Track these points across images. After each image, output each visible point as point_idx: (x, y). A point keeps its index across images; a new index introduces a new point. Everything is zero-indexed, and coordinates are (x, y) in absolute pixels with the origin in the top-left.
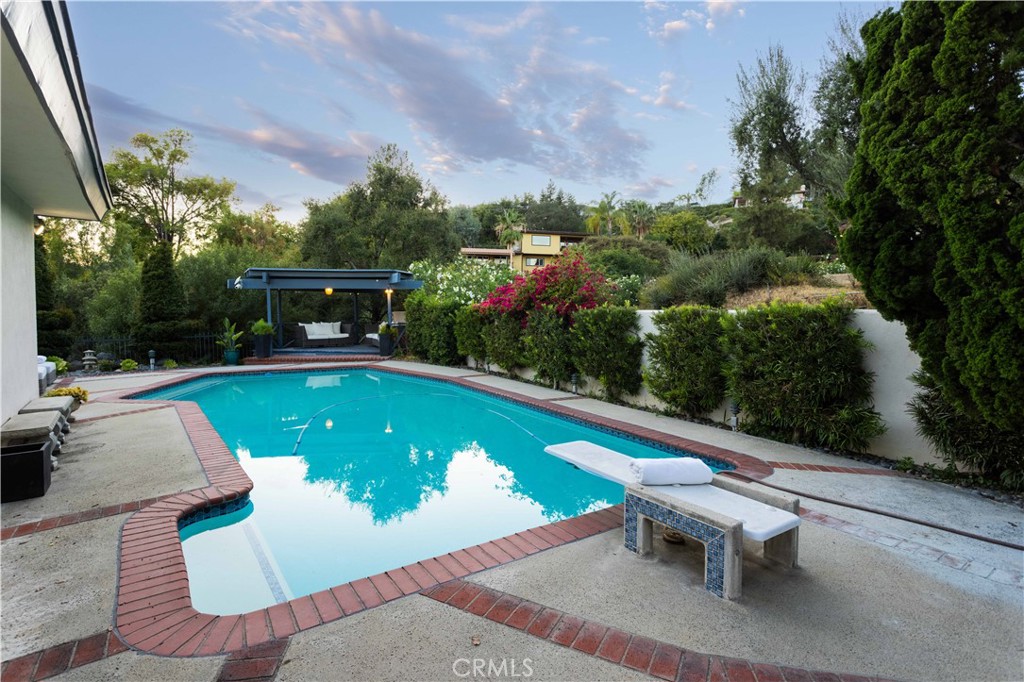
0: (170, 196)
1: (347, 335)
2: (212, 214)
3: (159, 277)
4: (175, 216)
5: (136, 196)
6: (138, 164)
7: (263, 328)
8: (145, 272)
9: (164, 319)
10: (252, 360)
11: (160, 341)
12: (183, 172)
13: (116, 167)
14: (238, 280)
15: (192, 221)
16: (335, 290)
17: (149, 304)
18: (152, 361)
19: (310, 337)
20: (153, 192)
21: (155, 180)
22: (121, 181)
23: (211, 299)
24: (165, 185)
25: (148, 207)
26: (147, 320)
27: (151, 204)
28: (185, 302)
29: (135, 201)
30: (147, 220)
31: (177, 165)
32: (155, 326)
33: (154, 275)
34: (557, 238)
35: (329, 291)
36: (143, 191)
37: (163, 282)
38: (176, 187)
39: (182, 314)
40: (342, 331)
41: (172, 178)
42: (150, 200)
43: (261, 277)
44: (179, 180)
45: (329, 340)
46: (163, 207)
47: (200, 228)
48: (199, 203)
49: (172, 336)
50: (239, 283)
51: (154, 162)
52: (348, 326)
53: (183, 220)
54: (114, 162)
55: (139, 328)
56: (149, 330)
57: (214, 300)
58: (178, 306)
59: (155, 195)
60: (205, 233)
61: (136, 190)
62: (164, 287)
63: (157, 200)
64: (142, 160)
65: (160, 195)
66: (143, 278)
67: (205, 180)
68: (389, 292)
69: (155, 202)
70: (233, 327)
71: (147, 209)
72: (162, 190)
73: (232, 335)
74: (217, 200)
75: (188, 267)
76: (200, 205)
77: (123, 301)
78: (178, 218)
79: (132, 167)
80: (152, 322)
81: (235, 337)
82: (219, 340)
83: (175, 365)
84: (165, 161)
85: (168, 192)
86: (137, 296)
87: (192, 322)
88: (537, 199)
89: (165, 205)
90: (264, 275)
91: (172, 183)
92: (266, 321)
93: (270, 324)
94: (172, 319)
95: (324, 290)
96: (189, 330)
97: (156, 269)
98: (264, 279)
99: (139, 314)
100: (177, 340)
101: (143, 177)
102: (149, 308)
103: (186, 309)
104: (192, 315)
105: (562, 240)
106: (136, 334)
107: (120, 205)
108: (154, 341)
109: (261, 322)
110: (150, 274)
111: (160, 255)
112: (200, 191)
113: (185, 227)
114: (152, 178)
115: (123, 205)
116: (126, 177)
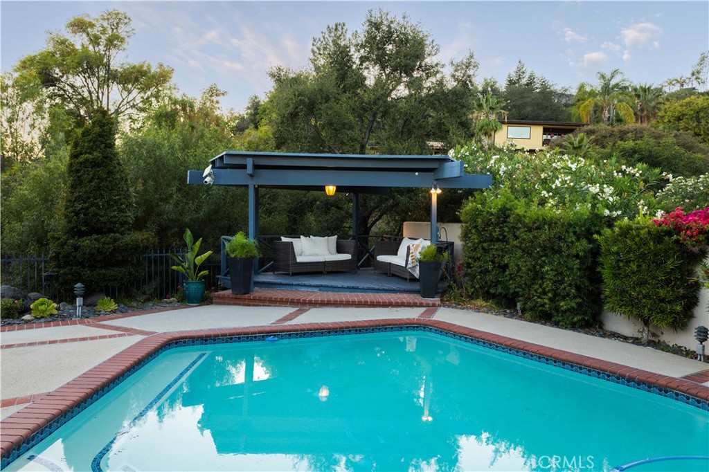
0: (105, 86)
1: (348, 257)
2: (147, 106)
3: (95, 164)
4: (110, 107)
5: (72, 86)
6: (74, 50)
7: (243, 246)
8: (74, 156)
9: (99, 231)
10: (223, 297)
11: (92, 267)
12: (119, 60)
13: (53, 55)
14: (208, 170)
15: (127, 112)
16: (340, 189)
17: (78, 206)
18: (79, 301)
19: (299, 259)
20: (88, 80)
21: (91, 68)
22: (57, 70)
23: (162, 200)
24: (101, 73)
25: (84, 98)
26: (75, 232)
27: (86, 94)
28: (130, 205)
29: (71, 91)
30: (82, 112)
31: (113, 52)
32: (86, 242)
33: (87, 160)
34: (538, 131)
35: (331, 190)
36: (78, 81)
37: (101, 172)
38: (112, 76)
39: (126, 223)
40: (340, 250)
41: (108, 65)
42: (85, 89)
43: (244, 167)
44: (115, 68)
45: (325, 263)
46: (98, 97)
47: (134, 121)
48: (135, 92)
49: (109, 260)
50: (209, 175)
51: (91, 48)
52: (350, 243)
53: (117, 112)
54: (51, 49)
55: (62, 245)
56: (76, 248)
57: (165, 200)
58: (121, 210)
59: (90, 85)
60: (139, 126)
61: (71, 79)
62: (101, 179)
63: (92, 90)
64: (78, 47)
65: (96, 84)
66: (71, 165)
67: (142, 66)
68: (435, 193)
69: (90, 93)
70: (198, 243)
71: (83, 101)
72: (98, 78)
73: (195, 256)
74: (153, 90)
75: (132, 152)
76: (136, 96)
77: (45, 200)
78: (112, 109)
79: (69, 54)
80: (81, 234)
81: (200, 260)
82: (178, 265)
83: (113, 306)
84: (102, 48)
85: (104, 83)
86: (63, 192)
87: (138, 236)
88: (502, 85)
89: (100, 95)
90: (249, 162)
91: (108, 70)
92: (247, 235)
93: (252, 241)
94: (111, 231)
95: (323, 188)
96: (136, 249)
97: (90, 150)
98: (250, 170)
99: (63, 222)
100: (119, 264)
101: (80, 64)
102: (77, 214)
103: (130, 216)
104: (139, 225)
105: (545, 132)
106: (58, 254)
107: (56, 95)
108: (84, 267)
109: (239, 238)
110: (82, 158)
111: (97, 129)
112: (137, 80)
113: (119, 119)
114: (89, 65)
115: (59, 96)
116: (62, 65)
